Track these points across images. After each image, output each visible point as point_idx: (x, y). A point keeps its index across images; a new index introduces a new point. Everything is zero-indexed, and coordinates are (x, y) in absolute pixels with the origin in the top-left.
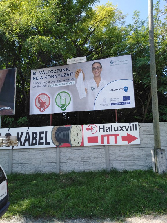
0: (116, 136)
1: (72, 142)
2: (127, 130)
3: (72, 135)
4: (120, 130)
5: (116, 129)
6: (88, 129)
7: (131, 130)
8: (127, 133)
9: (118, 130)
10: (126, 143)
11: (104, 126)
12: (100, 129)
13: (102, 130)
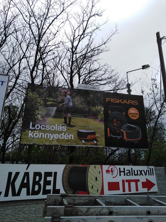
0: (137, 181)
2: (146, 175)
3: (89, 180)
4: (140, 175)
6: (108, 171)
7: (149, 175)
8: (146, 179)
9: (137, 174)
11: (124, 169)
12: (120, 172)
13: (122, 174)
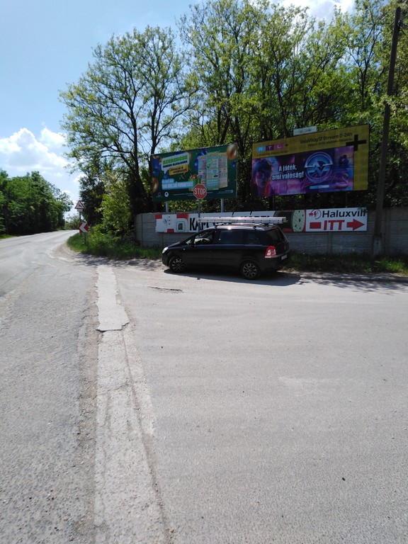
0: (340, 222)
1: (294, 228)
2: (354, 216)
3: (293, 220)
4: (346, 216)
5: (342, 215)
6: (311, 214)
7: (358, 216)
8: (354, 220)
9: (343, 216)
10: (351, 229)
11: (328, 211)
12: (324, 214)
13: (326, 216)
